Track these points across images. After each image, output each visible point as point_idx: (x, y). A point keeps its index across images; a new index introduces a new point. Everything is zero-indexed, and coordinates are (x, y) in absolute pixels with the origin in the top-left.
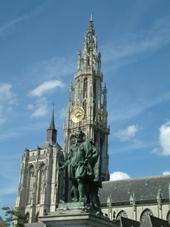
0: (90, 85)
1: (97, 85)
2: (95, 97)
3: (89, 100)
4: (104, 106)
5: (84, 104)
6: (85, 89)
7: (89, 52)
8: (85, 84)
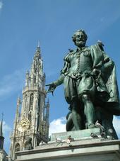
0: (35, 100)
1: (42, 100)
2: (39, 111)
3: (34, 112)
4: (46, 118)
5: (30, 116)
6: (31, 103)
7: (35, 72)
8: (31, 99)
